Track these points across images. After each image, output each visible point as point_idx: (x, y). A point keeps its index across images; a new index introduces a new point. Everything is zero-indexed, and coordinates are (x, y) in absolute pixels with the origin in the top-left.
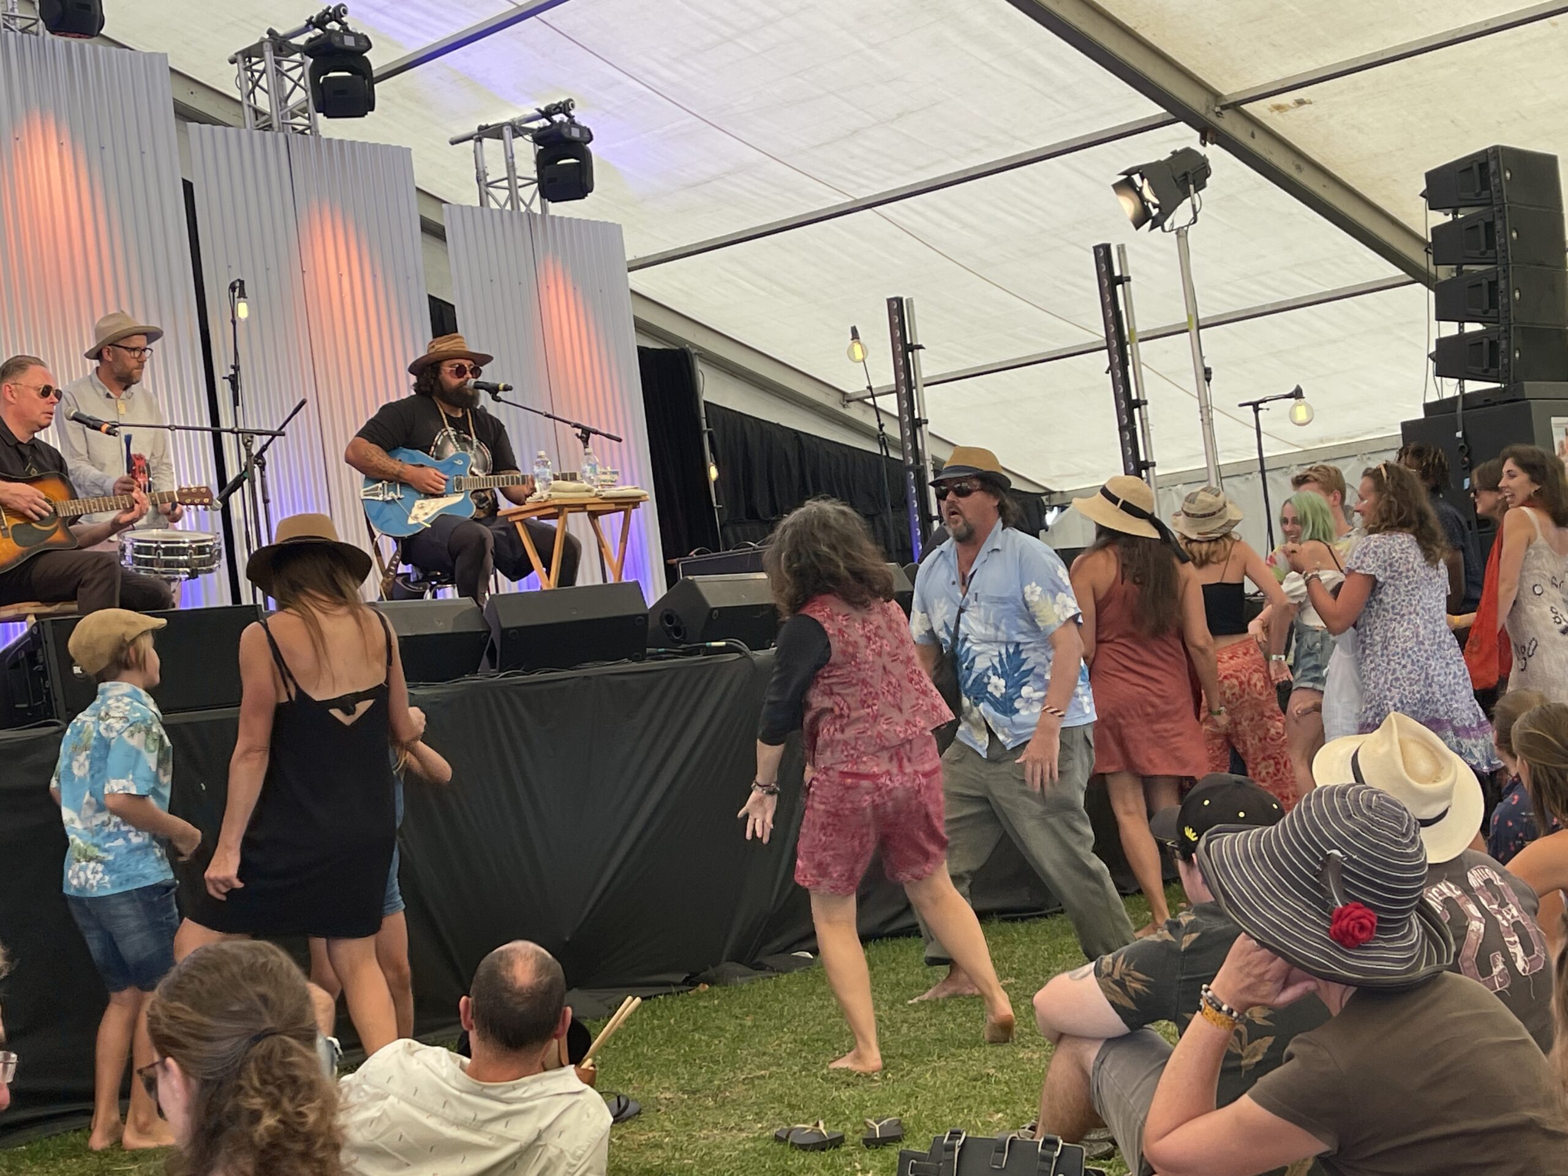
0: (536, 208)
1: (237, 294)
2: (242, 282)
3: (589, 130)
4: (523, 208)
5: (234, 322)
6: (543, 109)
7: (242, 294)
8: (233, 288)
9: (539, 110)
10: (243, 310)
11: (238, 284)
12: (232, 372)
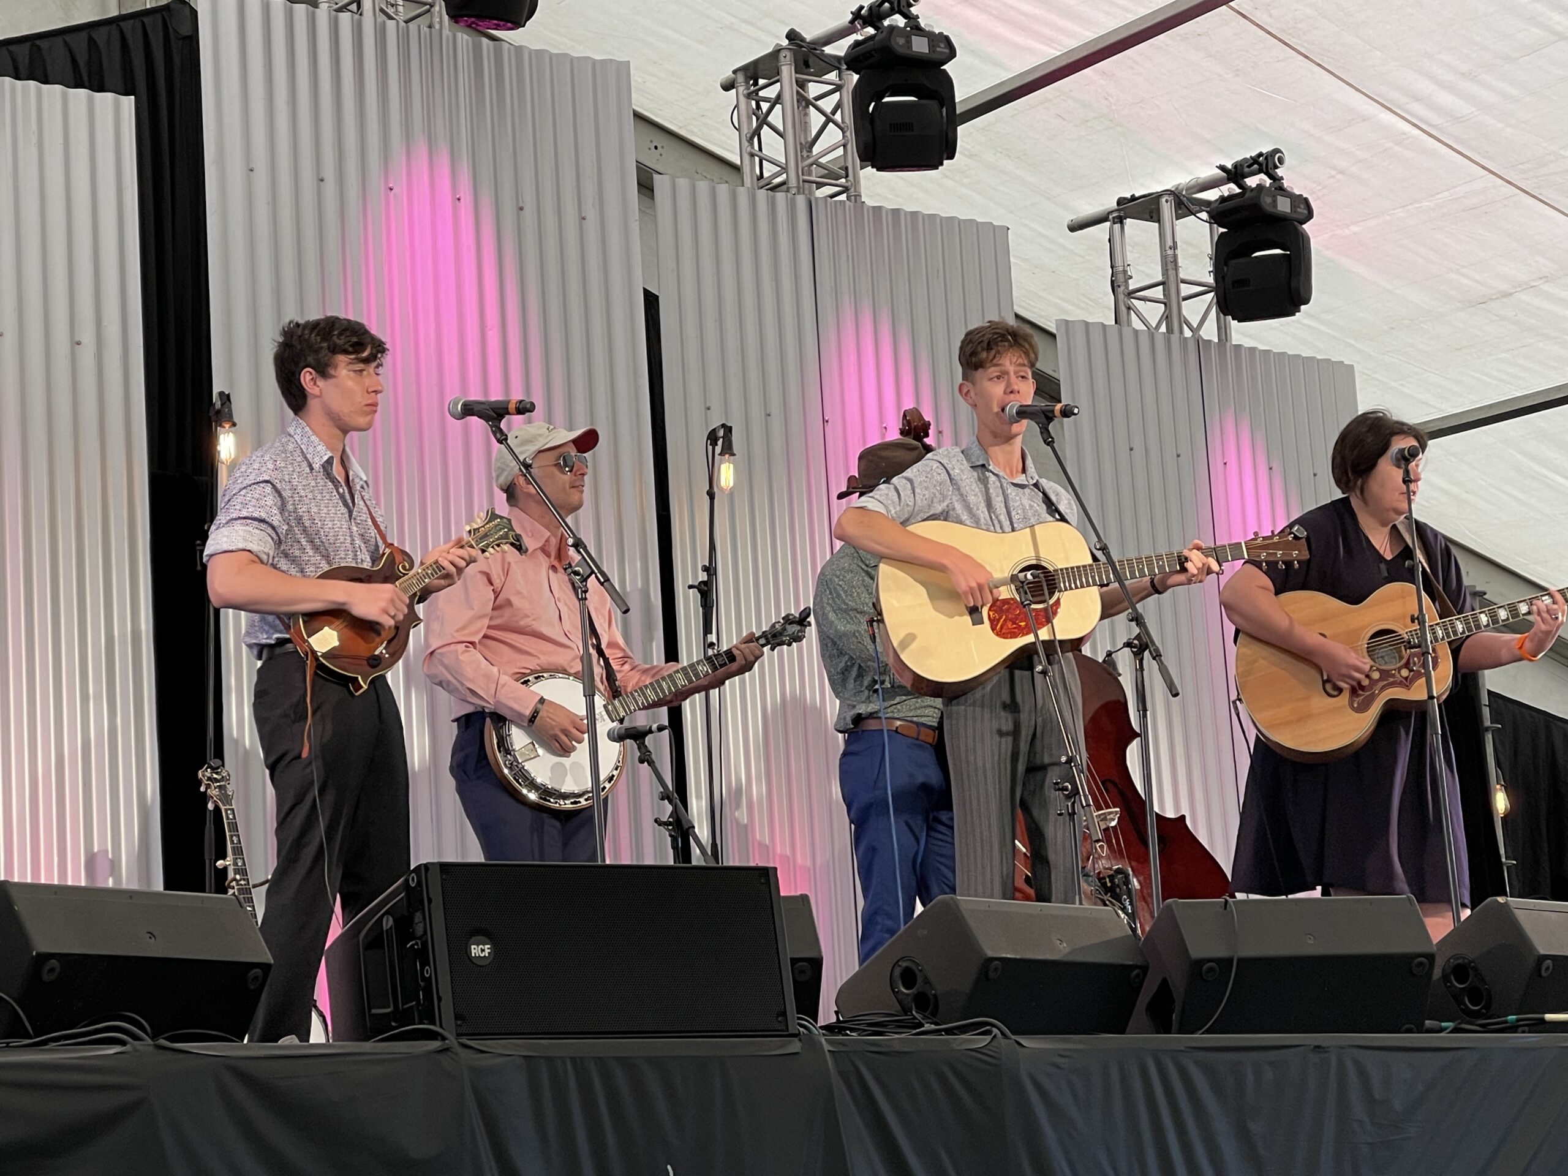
0: (1210, 332)
1: (718, 449)
2: (728, 430)
3: (1306, 201)
4: (1188, 333)
5: (711, 495)
6: (1229, 166)
7: (728, 449)
8: (712, 438)
9: (1222, 168)
10: (727, 474)
11: (721, 433)
12: (703, 577)
